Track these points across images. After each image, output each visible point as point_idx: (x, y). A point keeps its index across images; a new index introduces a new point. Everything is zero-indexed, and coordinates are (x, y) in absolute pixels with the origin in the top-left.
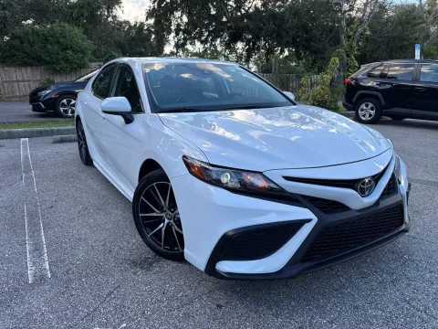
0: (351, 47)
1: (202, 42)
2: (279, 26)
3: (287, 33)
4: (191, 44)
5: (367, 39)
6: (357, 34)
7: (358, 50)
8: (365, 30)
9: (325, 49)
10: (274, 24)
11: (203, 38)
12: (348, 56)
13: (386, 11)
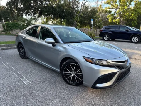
0: (77, 19)
1: (29, 15)
2: (54, 11)
3: (57, 13)
4: (25, 15)
5: (82, 17)
6: (79, 15)
7: (80, 20)
8: (81, 14)
9: (69, 19)
10: (53, 10)
11: (29, 14)
12: (76, 22)
13: (88, 9)
